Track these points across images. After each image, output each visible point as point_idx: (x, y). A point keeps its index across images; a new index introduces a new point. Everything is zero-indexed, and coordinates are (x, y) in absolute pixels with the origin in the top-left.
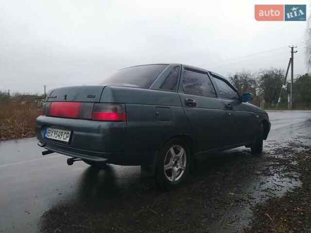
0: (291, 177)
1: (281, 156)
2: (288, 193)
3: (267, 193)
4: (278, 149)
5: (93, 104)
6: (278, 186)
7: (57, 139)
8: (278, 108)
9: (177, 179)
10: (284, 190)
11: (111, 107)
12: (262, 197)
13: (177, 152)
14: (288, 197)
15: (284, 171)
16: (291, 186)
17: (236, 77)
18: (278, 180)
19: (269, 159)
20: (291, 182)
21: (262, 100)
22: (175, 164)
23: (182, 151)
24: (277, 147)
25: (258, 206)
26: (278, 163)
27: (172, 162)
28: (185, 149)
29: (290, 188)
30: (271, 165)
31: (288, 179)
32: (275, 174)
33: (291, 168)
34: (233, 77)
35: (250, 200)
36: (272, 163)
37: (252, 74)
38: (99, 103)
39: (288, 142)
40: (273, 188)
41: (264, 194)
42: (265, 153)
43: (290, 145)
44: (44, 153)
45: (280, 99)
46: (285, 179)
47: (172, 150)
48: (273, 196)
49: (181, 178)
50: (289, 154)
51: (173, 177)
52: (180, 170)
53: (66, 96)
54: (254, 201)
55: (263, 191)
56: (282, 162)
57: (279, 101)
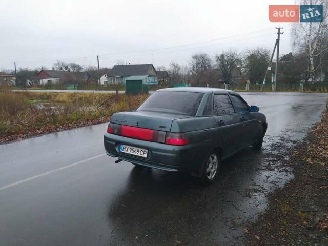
0: (287, 171)
1: (276, 152)
2: (286, 184)
3: (273, 185)
4: (273, 145)
5: (165, 133)
6: (279, 178)
7: (134, 154)
8: (263, 90)
9: (213, 177)
10: (284, 182)
11: (178, 135)
12: (271, 187)
13: (213, 158)
14: (287, 186)
15: (281, 166)
16: (287, 178)
17: (222, 56)
18: (278, 174)
19: (269, 155)
20: (287, 176)
21: (247, 80)
22: (212, 168)
23: (215, 157)
24: (272, 142)
25: (270, 195)
26: (276, 159)
27: (210, 166)
28: (217, 156)
29: (287, 180)
30: (271, 161)
31: (284, 173)
32: (275, 169)
33: (285, 163)
34: (220, 56)
35: (264, 190)
36: (271, 159)
37: (238, 54)
38: (170, 132)
39: (279, 137)
40: (277, 181)
41: (272, 185)
42: (263, 149)
43: (282, 140)
44: (117, 162)
45: (265, 80)
46: (283, 173)
47: (211, 158)
48: (278, 187)
49: (215, 176)
50: (282, 149)
51: (210, 176)
52: (214, 171)
53: (138, 123)
54: (266, 190)
55: (270, 183)
56: (279, 158)
57: (264, 83)
